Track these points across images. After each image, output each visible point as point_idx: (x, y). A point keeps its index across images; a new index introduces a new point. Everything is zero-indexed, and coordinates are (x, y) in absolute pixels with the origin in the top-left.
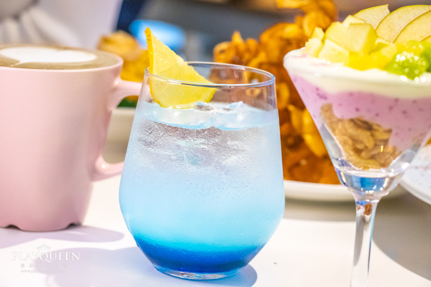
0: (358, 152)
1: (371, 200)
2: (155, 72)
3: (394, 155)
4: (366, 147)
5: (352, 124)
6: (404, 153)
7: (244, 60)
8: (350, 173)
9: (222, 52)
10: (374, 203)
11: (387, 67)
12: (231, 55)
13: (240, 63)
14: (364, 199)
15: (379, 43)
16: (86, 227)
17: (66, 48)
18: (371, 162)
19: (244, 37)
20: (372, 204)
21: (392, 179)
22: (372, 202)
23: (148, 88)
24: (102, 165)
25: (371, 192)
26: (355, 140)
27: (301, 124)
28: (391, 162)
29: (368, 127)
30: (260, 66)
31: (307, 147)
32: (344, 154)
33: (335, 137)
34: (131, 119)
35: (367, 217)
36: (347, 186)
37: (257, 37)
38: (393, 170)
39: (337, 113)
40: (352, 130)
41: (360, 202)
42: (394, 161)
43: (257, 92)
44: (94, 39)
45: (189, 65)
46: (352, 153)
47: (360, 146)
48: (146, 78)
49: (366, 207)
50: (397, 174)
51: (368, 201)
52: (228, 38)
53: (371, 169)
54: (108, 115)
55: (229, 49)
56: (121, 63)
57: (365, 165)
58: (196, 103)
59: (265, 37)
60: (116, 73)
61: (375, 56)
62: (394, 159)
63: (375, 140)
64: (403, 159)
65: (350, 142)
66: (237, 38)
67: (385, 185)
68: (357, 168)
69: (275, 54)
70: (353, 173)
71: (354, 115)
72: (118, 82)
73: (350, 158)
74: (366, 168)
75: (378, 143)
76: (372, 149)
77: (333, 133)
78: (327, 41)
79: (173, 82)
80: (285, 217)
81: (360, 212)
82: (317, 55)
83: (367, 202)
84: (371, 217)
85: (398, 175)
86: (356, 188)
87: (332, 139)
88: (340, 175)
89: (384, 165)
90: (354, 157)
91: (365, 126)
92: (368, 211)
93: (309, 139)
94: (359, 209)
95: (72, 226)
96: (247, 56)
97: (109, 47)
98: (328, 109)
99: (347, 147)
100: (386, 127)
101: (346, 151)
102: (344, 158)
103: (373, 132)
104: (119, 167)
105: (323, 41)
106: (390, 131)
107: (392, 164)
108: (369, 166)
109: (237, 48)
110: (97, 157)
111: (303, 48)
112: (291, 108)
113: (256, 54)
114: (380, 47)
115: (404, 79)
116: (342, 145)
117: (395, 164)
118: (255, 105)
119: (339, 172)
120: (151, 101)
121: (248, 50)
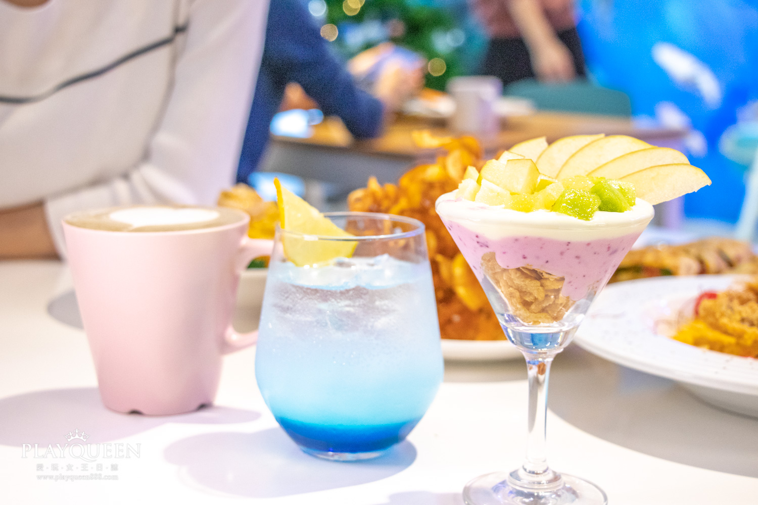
0: (526, 304)
1: (544, 358)
2: (287, 227)
3: (566, 306)
4: (536, 299)
5: (519, 274)
6: (578, 303)
7: (383, 208)
8: (519, 330)
9: (359, 200)
10: (547, 362)
11: (553, 206)
12: (368, 203)
13: (378, 211)
14: (537, 358)
15: (542, 180)
16: (219, 408)
17: (184, 207)
18: (543, 315)
19: (381, 182)
20: (545, 363)
21: (567, 333)
22: (546, 360)
23: (280, 247)
24: (233, 335)
25: (544, 350)
26: (522, 292)
27: (451, 276)
28: (565, 314)
29: (537, 276)
30: (402, 213)
31: (460, 301)
32: (510, 308)
33: (499, 290)
34: (263, 282)
35: (541, 377)
36: (516, 344)
37: (396, 181)
38: (567, 324)
39: (501, 262)
40: (519, 281)
41: (531, 362)
42: (567, 314)
43: (402, 243)
44: (213, 194)
45: (325, 217)
46: (519, 306)
47: (528, 299)
48: (277, 235)
49: (539, 367)
50: (571, 327)
51: (540, 359)
52: (363, 185)
53: (542, 324)
54: (235, 279)
55: (365, 196)
56: (246, 220)
57: (536, 320)
58: (335, 260)
59: (405, 181)
60: (242, 231)
61: (540, 196)
62: (567, 311)
63: (546, 291)
64: (577, 309)
65: (518, 294)
66: (373, 184)
67: (560, 340)
68: (526, 324)
69: (417, 199)
70: (522, 329)
71: (521, 264)
72: (245, 241)
73: (518, 312)
74: (536, 322)
75: (549, 294)
76: (543, 301)
77: (497, 285)
78: (483, 182)
79: (308, 238)
80: (446, 381)
81: (533, 372)
82: (473, 198)
83: (539, 362)
84: (545, 378)
85: (573, 328)
86: (527, 347)
87: (496, 292)
88: (507, 332)
89: (556, 319)
90: (523, 312)
91: (534, 275)
92: (542, 371)
93: (462, 291)
94: (531, 368)
95: (203, 407)
96: (385, 204)
97: (231, 202)
98: (490, 259)
99: (514, 300)
100: (558, 275)
101: (512, 304)
102: (511, 313)
103: (543, 281)
104: (252, 336)
105: (479, 181)
106: (562, 279)
107: (565, 316)
108: (539, 321)
109: (374, 195)
110: (225, 328)
111: (456, 191)
112: (440, 258)
113: (396, 200)
114: (544, 185)
115: (573, 220)
116: (508, 299)
117: (568, 316)
118: (403, 258)
119: (506, 329)
120: (284, 261)
121: (387, 197)
